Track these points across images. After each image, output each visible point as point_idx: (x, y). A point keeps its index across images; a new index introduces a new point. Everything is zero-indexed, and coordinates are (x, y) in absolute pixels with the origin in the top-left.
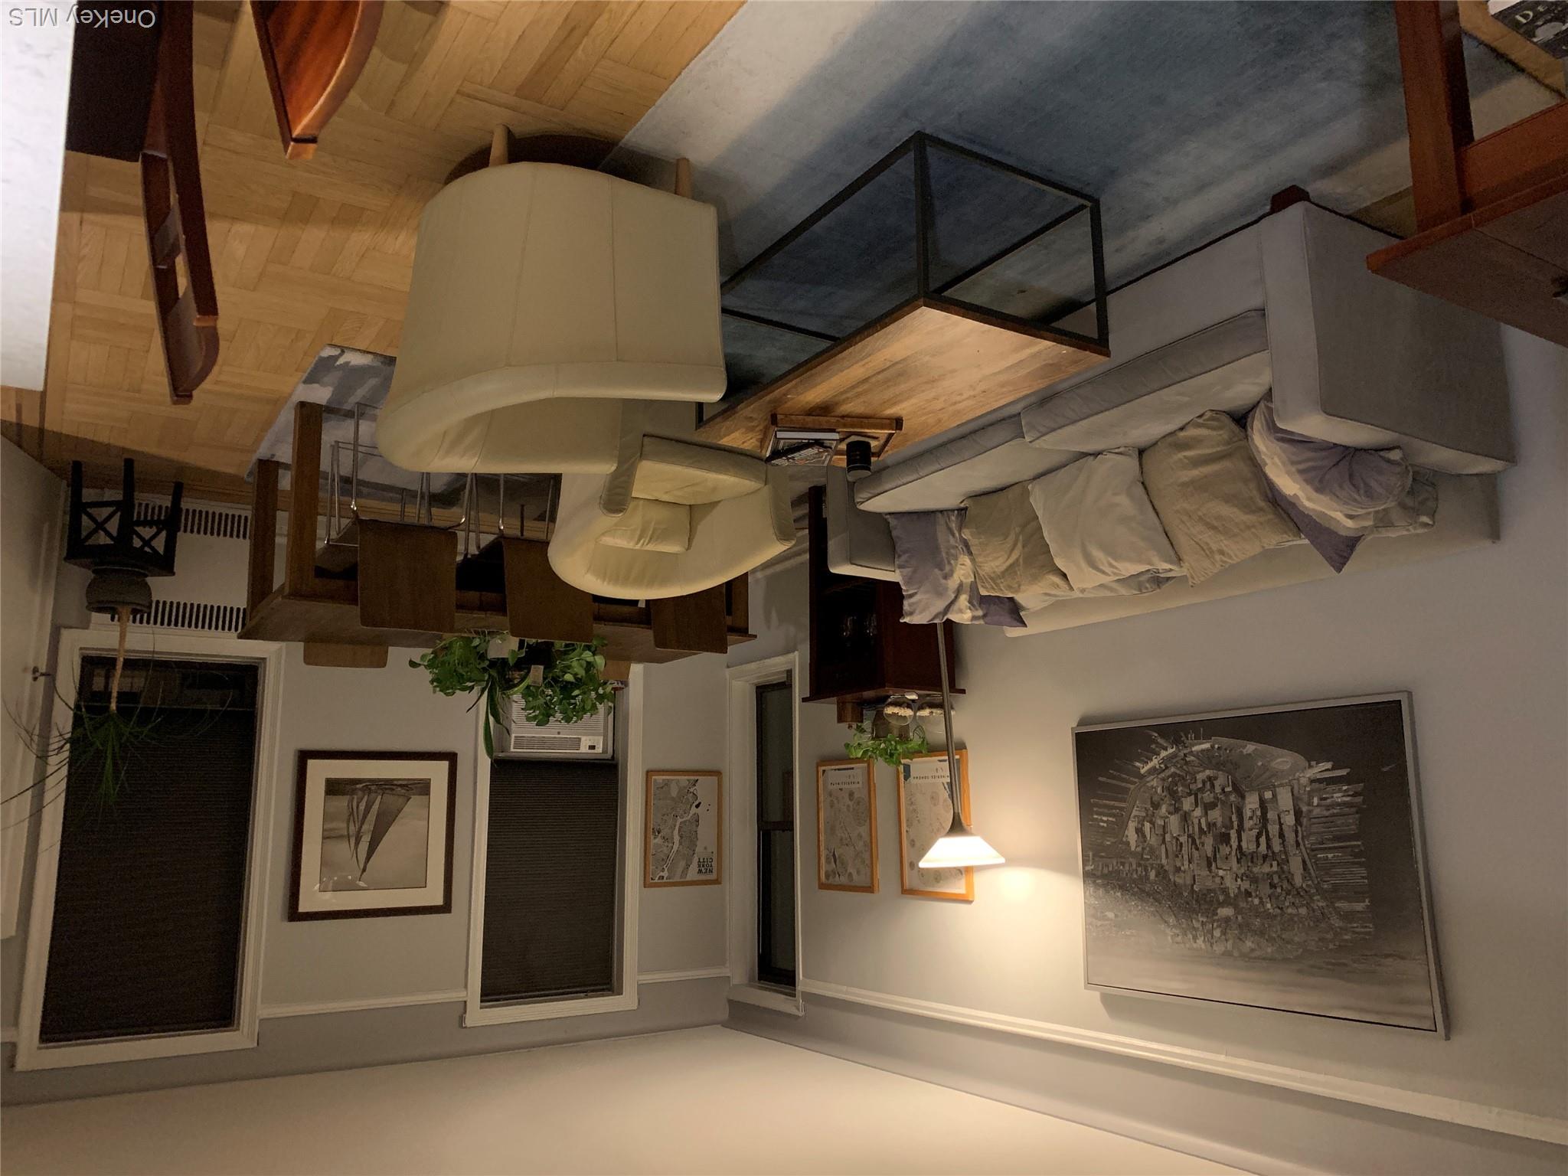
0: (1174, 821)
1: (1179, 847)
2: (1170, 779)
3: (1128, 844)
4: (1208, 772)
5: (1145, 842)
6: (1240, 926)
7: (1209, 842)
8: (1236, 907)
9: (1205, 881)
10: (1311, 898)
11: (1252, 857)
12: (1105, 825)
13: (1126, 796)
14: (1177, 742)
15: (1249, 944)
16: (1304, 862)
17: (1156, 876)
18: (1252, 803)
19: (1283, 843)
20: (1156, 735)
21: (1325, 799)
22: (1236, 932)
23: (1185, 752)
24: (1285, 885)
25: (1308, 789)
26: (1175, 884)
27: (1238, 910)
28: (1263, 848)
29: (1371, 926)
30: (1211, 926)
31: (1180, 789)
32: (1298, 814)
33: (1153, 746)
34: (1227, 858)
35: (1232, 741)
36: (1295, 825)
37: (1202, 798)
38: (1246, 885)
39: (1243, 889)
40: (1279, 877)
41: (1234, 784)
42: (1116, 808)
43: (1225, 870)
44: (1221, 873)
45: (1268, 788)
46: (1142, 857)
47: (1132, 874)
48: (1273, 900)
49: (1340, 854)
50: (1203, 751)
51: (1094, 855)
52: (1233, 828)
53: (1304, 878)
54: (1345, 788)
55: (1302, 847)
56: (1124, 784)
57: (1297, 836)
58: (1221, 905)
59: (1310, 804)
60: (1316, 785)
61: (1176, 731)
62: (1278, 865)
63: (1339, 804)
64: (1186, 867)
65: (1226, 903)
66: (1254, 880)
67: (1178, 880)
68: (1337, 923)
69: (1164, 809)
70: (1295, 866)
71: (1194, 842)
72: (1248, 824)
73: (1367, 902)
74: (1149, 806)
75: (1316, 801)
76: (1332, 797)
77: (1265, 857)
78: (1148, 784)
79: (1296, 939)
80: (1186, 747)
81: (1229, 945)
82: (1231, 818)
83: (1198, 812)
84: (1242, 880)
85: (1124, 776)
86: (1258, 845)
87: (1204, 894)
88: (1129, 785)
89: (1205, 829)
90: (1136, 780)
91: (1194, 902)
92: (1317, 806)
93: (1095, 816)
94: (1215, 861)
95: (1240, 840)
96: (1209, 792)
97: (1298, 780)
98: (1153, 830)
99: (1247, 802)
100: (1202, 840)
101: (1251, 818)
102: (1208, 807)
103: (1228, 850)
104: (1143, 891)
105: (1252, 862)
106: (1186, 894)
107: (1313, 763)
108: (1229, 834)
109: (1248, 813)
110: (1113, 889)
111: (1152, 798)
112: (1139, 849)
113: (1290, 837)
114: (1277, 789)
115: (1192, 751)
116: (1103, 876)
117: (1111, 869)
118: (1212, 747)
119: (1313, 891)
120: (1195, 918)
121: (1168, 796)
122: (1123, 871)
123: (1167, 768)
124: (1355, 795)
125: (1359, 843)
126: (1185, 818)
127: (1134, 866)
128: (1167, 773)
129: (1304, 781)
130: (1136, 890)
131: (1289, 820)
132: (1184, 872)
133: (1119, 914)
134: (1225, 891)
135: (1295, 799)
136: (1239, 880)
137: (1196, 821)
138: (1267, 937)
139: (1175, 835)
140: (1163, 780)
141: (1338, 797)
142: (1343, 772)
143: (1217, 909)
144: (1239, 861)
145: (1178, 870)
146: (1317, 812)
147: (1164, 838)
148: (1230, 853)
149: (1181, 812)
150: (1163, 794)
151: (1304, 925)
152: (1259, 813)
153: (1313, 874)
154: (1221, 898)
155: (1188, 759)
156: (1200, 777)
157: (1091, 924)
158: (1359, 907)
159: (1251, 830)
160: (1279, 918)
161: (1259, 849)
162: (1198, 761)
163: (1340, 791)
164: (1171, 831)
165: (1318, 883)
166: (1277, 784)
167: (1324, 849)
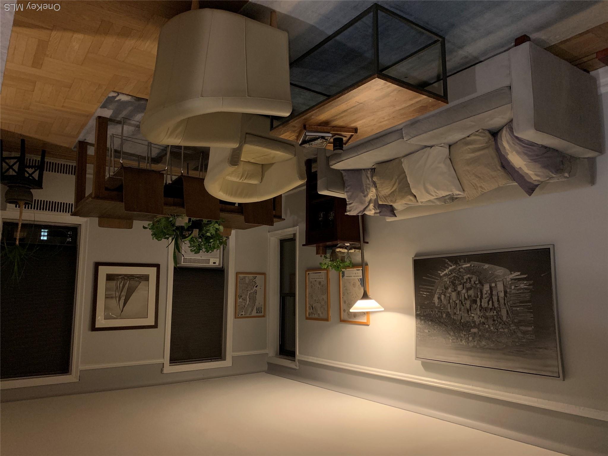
0: (454, 294)
1: (455, 305)
2: (453, 278)
3: (434, 303)
4: (468, 276)
5: (442, 302)
6: (480, 336)
7: (468, 303)
8: (478, 328)
9: (466, 318)
10: (510, 325)
11: (486, 309)
12: (425, 296)
13: (434, 285)
14: (456, 263)
15: (483, 343)
16: (507, 311)
17: (446, 316)
18: (486, 288)
19: (499, 304)
20: (448, 260)
21: (517, 287)
22: (478, 338)
23: (460, 267)
24: (499, 320)
25: (510, 283)
26: (454, 320)
27: (480, 330)
28: (490, 306)
29: (534, 336)
30: (468, 336)
31: (457, 282)
32: (505, 292)
33: (446, 265)
34: (475, 310)
35: (479, 263)
36: (504, 297)
37: (466, 286)
38: (483, 320)
39: (482, 322)
40: (497, 317)
41: (479, 280)
42: (430, 289)
43: (474, 314)
44: (473, 315)
45: (493, 282)
46: (440, 308)
47: (436, 315)
48: (494, 326)
49: (522, 308)
50: (467, 267)
51: (420, 307)
52: (478, 298)
53: (507, 317)
54: (525, 282)
55: (507, 305)
56: (433, 280)
57: (505, 301)
58: (472, 327)
59: (511, 288)
60: (513, 281)
61: (455, 259)
62: (496, 312)
63: (522, 289)
64: (458, 313)
65: (475, 327)
66: (486, 318)
67: (455, 318)
68: (520, 335)
69: (450, 290)
70: (504, 312)
71: (462, 303)
72: (485, 296)
73: (533, 327)
74: (443, 289)
75: (513, 287)
76: (520, 286)
77: (491, 309)
78: (444, 280)
79: (503, 341)
80: (460, 266)
81: (475, 343)
82: (477, 294)
83: (464, 291)
84: (481, 318)
85: (433, 277)
86: (488, 304)
87: (465, 323)
88: (436, 281)
89: (467, 298)
90: (438, 278)
91: (461, 326)
92: (514, 289)
93: (421, 292)
94: (471, 310)
95: (481, 302)
96: (469, 283)
97: (506, 279)
98: (445, 298)
99: (484, 287)
100: (465, 302)
101: (486, 294)
102: (468, 289)
103: (476, 306)
104: (440, 322)
105: (486, 311)
106: (458, 323)
107: (512, 272)
108: (477, 300)
109: (484, 292)
110: (428, 321)
111: (445, 286)
112: (439, 305)
113: (502, 301)
114: (497, 283)
115: (462, 267)
116: (424, 316)
117: (427, 313)
118: (471, 265)
119: (511, 323)
120: (461, 333)
121: (452, 285)
122: (432, 314)
123: (451, 274)
124: (530, 285)
125: (530, 304)
126: (459, 293)
127: (437, 312)
128: (452, 276)
129: (508, 279)
130: (437, 321)
131: (502, 295)
132: (458, 314)
133: (430, 331)
134: (474, 322)
135: (505, 286)
136: (480, 318)
137: (463, 295)
138: (491, 340)
139: (454, 300)
140: (450, 278)
141: (522, 286)
142: (525, 276)
143: (471, 329)
144: (480, 310)
145: (455, 314)
146: (513, 291)
147: (449, 301)
148: (477, 307)
149: (457, 291)
150: (450, 284)
151: (506, 336)
152: (489, 292)
153: (511, 316)
154: (473, 325)
155: (460, 270)
156: (465, 277)
157: (418, 335)
158: (530, 329)
159: (485, 298)
160: (496, 333)
161: (489, 306)
162: (464, 271)
163: (523, 284)
164: (452, 299)
165: (513, 320)
166: (497, 280)
167: (516, 306)
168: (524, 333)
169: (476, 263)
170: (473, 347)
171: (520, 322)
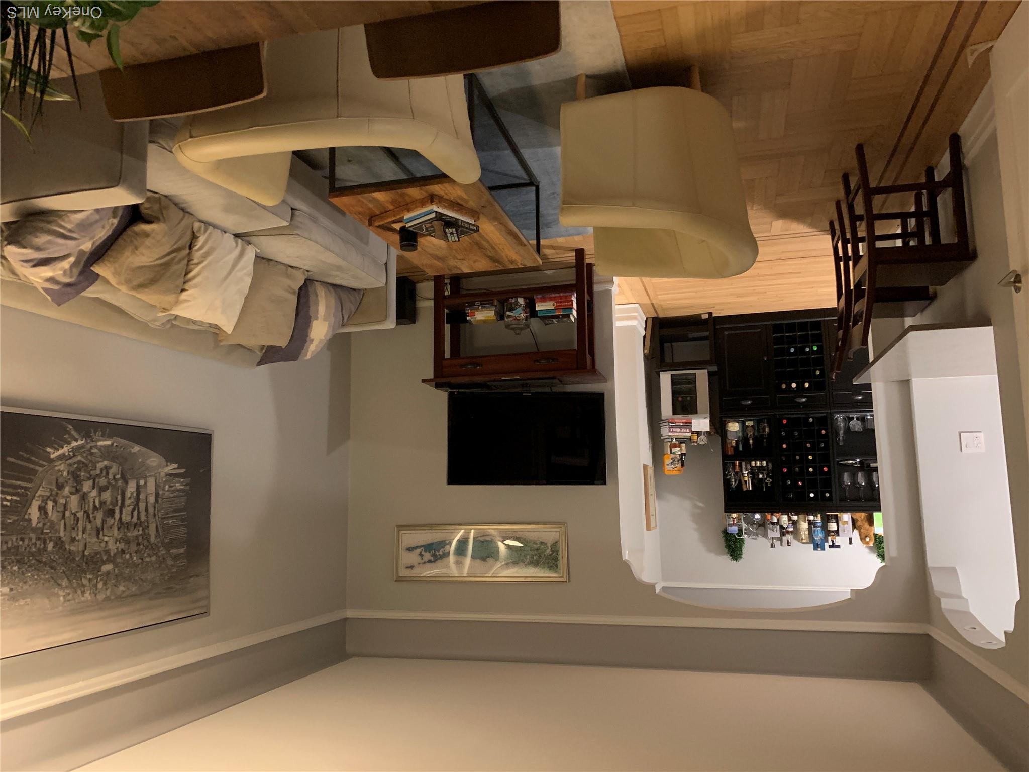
0: (74, 500)
1: (75, 522)
2: (76, 466)
3: (29, 520)
4: (106, 463)
5: (46, 518)
6: (116, 576)
7: (100, 515)
8: (114, 563)
9: (95, 546)
10: (158, 549)
11: (127, 526)
12: (8, 503)
13: (32, 477)
14: (87, 436)
15: (121, 588)
16: (157, 527)
17: (54, 547)
18: (131, 487)
19: (147, 515)
20: (71, 427)
21: (172, 486)
22: (114, 581)
23: (92, 445)
24: (146, 543)
25: (164, 480)
26: (70, 553)
27: (116, 565)
29: (185, 561)
31: (83, 474)
32: (157, 495)
34: (111, 528)
35: (126, 442)
36: (155, 503)
37: (98, 482)
38: (122, 546)
39: (120, 550)
40: (143, 538)
41: (122, 472)
42: (22, 488)
43: (108, 537)
44: (106, 539)
45: (142, 478)
46: (43, 531)
47: (31, 548)
48: (138, 554)
49: (175, 520)
50: (105, 446)
52: (117, 506)
53: (156, 537)
54: (182, 480)
55: (157, 517)
56: (32, 466)
57: (155, 510)
58: (104, 563)
59: (163, 490)
60: (168, 477)
61: (87, 428)
62: (143, 530)
63: (178, 490)
64: (80, 537)
65: (109, 561)
66: (128, 542)
67: (72, 548)
68: (170, 562)
69: (67, 490)
70: (152, 528)
71: (88, 516)
72: (127, 502)
73: (185, 548)
74: (54, 487)
75: (167, 487)
76: (175, 486)
77: (136, 525)
78: (57, 468)
79: (149, 578)
80: (93, 441)
81: (108, 592)
82: (117, 498)
83: (94, 493)
85: (34, 459)
86: (132, 517)
87: (93, 557)
88: (37, 468)
89: (98, 507)
90: (43, 463)
91: (84, 564)
92: (168, 491)
94: (103, 529)
95: (121, 513)
96: (104, 478)
97: (160, 473)
98: (55, 507)
99: (128, 486)
100: (94, 515)
101: (130, 498)
102: (102, 489)
103: (112, 521)
105: (127, 529)
106: (77, 559)
107: (169, 464)
108: (114, 509)
109: (128, 494)
111: (57, 480)
112: (40, 525)
113: (151, 510)
114: (147, 479)
115: (97, 446)
117: (9, 545)
118: (112, 444)
119: (160, 544)
120: (84, 577)
121: (72, 479)
122: (22, 547)
123: (74, 456)
124: (186, 485)
125: (185, 513)
126: (84, 497)
127: (34, 541)
128: (74, 460)
129: (163, 474)
130: (33, 562)
131: (152, 499)
132: (78, 541)
134: (107, 552)
135: (157, 486)
136: (118, 543)
137: (91, 500)
138: (132, 580)
139: (73, 511)
140: (70, 465)
141: (178, 486)
142: (182, 471)
143: (101, 567)
144: (119, 529)
145: (73, 540)
146: (167, 494)
147: (64, 514)
148: (113, 524)
149: (81, 493)
150: (68, 478)
152: (135, 494)
153: (161, 534)
154: (105, 558)
155: (93, 451)
156: (100, 466)
158: (182, 551)
159: (128, 506)
160: (140, 566)
161: (133, 520)
162: (100, 454)
163: (180, 482)
164: (71, 508)
165: (163, 539)
166: (148, 475)
167: (168, 518)
168: (176, 558)
169: (123, 441)
170: (104, 600)
171: (172, 541)
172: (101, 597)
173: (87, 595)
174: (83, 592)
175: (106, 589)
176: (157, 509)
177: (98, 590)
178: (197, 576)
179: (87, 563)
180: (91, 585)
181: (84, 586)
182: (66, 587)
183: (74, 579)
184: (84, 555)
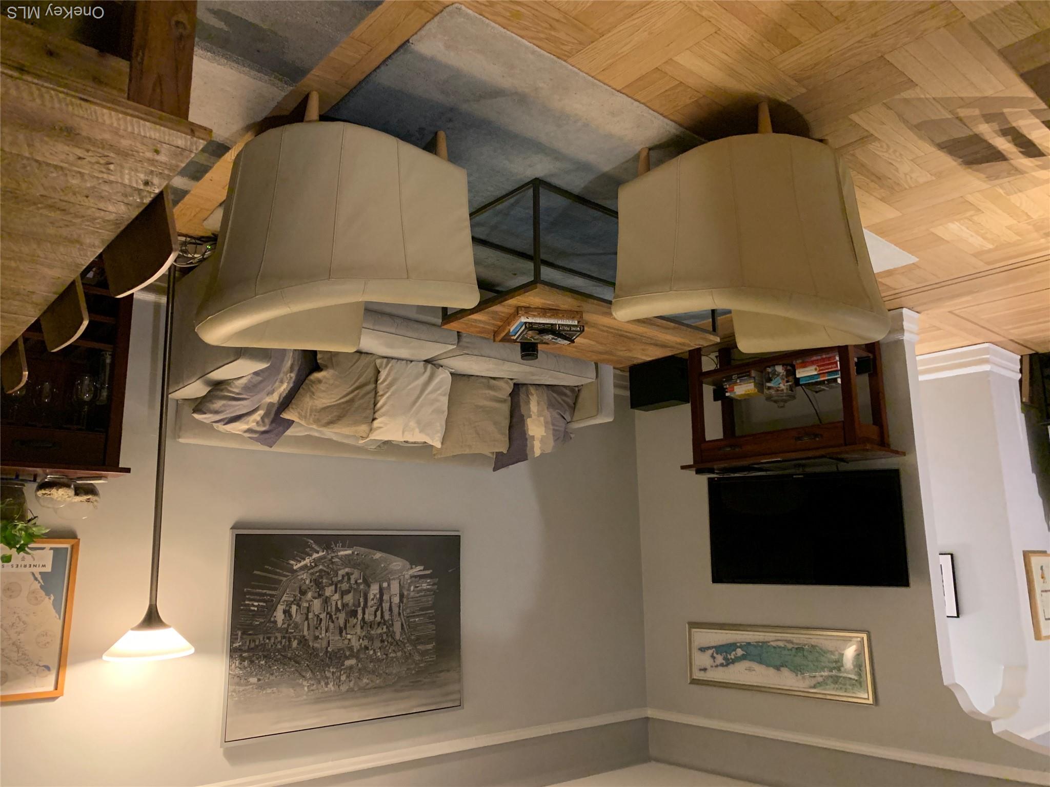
0: (317, 604)
1: (319, 622)
2: (318, 574)
3: (275, 622)
4: (347, 570)
5: (291, 619)
6: (359, 670)
7: (342, 616)
8: (357, 658)
9: (337, 643)
10: (404, 645)
11: (371, 624)
12: (256, 609)
13: (277, 586)
14: (328, 547)
15: (365, 681)
16: (402, 625)
17: (298, 644)
18: (374, 590)
19: (391, 615)
20: (312, 542)
21: (418, 587)
22: (357, 674)
23: (333, 555)
24: (390, 639)
25: (409, 581)
26: (313, 649)
27: (359, 660)
28: (378, 618)
29: (435, 656)
30: (339, 673)
31: (324, 581)
32: (402, 596)
33: (308, 550)
34: (354, 627)
35: (367, 550)
36: (399, 603)
37: (341, 587)
38: (365, 643)
39: (363, 646)
40: (387, 635)
41: (364, 577)
42: (265, 594)
43: (351, 634)
44: (349, 637)
45: (385, 581)
46: (287, 631)
47: (276, 645)
48: (382, 650)
49: (422, 618)
50: (346, 555)
51: (243, 634)
52: (360, 607)
53: (401, 634)
54: (428, 581)
55: (402, 616)
56: (276, 577)
57: (399, 609)
58: (347, 658)
59: (409, 590)
60: (413, 579)
61: (327, 541)
62: (387, 628)
63: (424, 590)
64: (323, 635)
65: (352, 656)
66: (371, 639)
67: (316, 645)
68: (417, 657)
69: (309, 595)
70: (397, 627)
71: (331, 617)
72: (370, 603)
73: (434, 644)
74: (297, 593)
75: (412, 588)
76: (422, 586)
77: (379, 624)
78: (299, 577)
80: (334, 552)
81: (351, 684)
82: (359, 600)
83: (337, 596)
84: (363, 640)
85: (278, 570)
86: (376, 616)
87: (336, 653)
88: (281, 578)
89: (340, 608)
90: (287, 574)
91: (327, 659)
92: (413, 591)
93: (247, 602)
94: (345, 628)
95: (364, 613)
96: (346, 583)
97: (404, 576)
98: (299, 610)
99: (371, 589)
100: (337, 616)
101: (373, 599)
102: (344, 593)
103: (355, 620)
104: (285, 657)
105: (371, 627)
106: (321, 654)
107: (414, 566)
108: (357, 610)
109: (371, 596)
110: (257, 659)
111: (300, 588)
112: (285, 626)
113: (395, 610)
114: (391, 581)
115: (337, 555)
116: (250, 650)
117: (257, 643)
118: (353, 553)
119: (406, 641)
120: (327, 670)
121: (315, 586)
122: (268, 644)
123: (316, 565)
124: (433, 585)
125: (433, 611)
126: (326, 601)
127: (279, 639)
128: (316, 569)
129: (407, 577)
130: (279, 657)
131: (396, 600)
132: (321, 639)
133: (262, 678)
134: (351, 649)
135: (401, 587)
136: (361, 640)
137: (334, 603)
138: (377, 674)
140: (312, 574)
141: (425, 586)
142: (429, 572)
143: (344, 661)
144: (362, 628)
145: (316, 638)
146: (412, 594)
147: (307, 615)
148: (356, 623)
149: (323, 597)
150: (311, 584)
151: (399, 663)
152: (378, 596)
153: (407, 631)
154: (348, 653)
155: (333, 560)
156: (341, 573)
158: (430, 647)
159: (371, 607)
160: (384, 661)
161: (376, 619)
162: (341, 562)
163: (426, 582)
164: (314, 610)
165: (410, 636)
166: (391, 578)
167: (414, 616)
168: (423, 654)
169: (363, 550)
170: (348, 691)
171: (418, 638)
172: (344, 688)
173: (331, 686)
174: (327, 684)
175: (350, 681)
176: (401, 608)
177: (341, 682)
178: (448, 671)
179: (329, 658)
180: (335, 678)
181: (327, 678)
182: (310, 678)
183: (317, 671)
184: (327, 652)
